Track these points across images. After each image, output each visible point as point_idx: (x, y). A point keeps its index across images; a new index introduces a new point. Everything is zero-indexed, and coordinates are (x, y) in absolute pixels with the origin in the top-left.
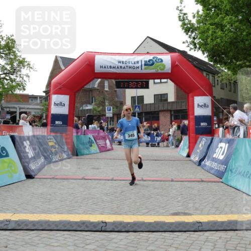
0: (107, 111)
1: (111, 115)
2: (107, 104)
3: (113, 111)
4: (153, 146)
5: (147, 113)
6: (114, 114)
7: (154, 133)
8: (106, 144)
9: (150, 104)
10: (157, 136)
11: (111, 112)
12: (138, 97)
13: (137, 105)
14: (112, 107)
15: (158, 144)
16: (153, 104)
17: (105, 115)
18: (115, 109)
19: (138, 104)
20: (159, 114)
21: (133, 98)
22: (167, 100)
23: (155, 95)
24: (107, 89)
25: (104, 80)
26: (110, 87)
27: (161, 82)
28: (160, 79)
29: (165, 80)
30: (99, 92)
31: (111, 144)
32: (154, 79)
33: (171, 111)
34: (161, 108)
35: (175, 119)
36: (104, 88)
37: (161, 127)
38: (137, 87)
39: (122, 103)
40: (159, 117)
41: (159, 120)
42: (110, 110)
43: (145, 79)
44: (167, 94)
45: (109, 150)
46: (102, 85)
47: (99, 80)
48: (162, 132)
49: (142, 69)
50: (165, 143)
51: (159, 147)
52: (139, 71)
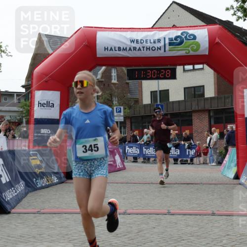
0: (115, 114)
1: (122, 119)
2: (114, 102)
3: (124, 112)
4: (184, 163)
5: (174, 115)
6: (125, 118)
7: (184, 145)
8: (115, 161)
9: (179, 102)
11: (122, 114)
12: (160, 91)
13: (159, 103)
14: (122, 108)
15: (192, 160)
16: (182, 101)
18: (128, 111)
19: (160, 101)
20: (191, 116)
21: (153, 94)
22: (203, 95)
23: (185, 88)
24: (114, 81)
25: (110, 67)
26: (119, 77)
27: (194, 69)
28: (193, 64)
29: (200, 66)
30: (104, 85)
31: (123, 161)
32: (184, 65)
33: (209, 111)
34: (195, 107)
35: (215, 123)
36: (111, 80)
37: (194, 135)
38: (158, 78)
39: (137, 101)
40: (191, 120)
41: (192, 125)
42: (120, 112)
43: (171, 65)
44: (203, 86)
45: (119, 170)
46: (107, 75)
47: (104, 68)
48: (198, 142)
49: (165, 51)
50: (202, 159)
51: (192, 164)
52: (161, 53)
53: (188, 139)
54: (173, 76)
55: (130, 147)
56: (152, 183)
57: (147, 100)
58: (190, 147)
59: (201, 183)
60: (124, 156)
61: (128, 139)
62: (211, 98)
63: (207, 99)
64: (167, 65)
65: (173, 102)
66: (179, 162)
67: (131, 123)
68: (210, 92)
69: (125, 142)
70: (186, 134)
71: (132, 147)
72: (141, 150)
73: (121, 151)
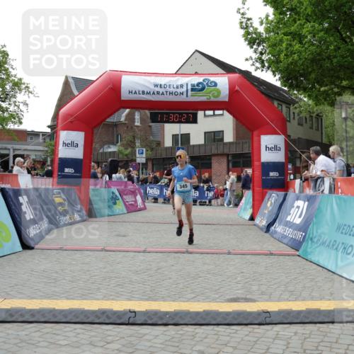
0: (138, 155)
1: (144, 161)
2: (137, 144)
3: (146, 154)
4: (202, 204)
6: (147, 160)
7: (203, 187)
8: (136, 201)
9: (199, 145)
10: (208, 190)
11: (144, 155)
12: (182, 135)
13: (180, 146)
14: (144, 149)
16: (202, 145)
17: (135, 161)
18: (149, 152)
20: (210, 159)
21: (175, 137)
22: (222, 140)
23: (205, 133)
24: (138, 123)
25: (134, 110)
26: (142, 120)
27: (214, 115)
28: (214, 110)
29: (220, 112)
30: (127, 127)
31: (143, 202)
32: (205, 110)
33: (228, 155)
34: (214, 151)
35: (233, 167)
36: (134, 122)
37: (213, 178)
38: (180, 122)
39: (159, 144)
40: (211, 163)
41: (211, 168)
42: (142, 153)
43: (193, 110)
44: (223, 131)
45: (140, 210)
46: (130, 118)
47: (127, 110)
48: (216, 185)
49: (187, 96)
50: (219, 201)
51: (211, 205)
52: (183, 98)
53: (206, 181)
54: (195, 121)
55: (151, 188)
56: (172, 223)
57: (168, 143)
58: (209, 189)
59: (218, 224)
60: (145, 197)
61: (149, 180)
62: (230, 143)
63: (227, 143)
64: (189, 110)
65: (194, 146)
66: (198, 203)
67: (153, 165)
68: (229, 137)
69: (146, 183)
70: (205, 177)
71: (152, 188)
72: (161, 191)
73: (142, 191)
